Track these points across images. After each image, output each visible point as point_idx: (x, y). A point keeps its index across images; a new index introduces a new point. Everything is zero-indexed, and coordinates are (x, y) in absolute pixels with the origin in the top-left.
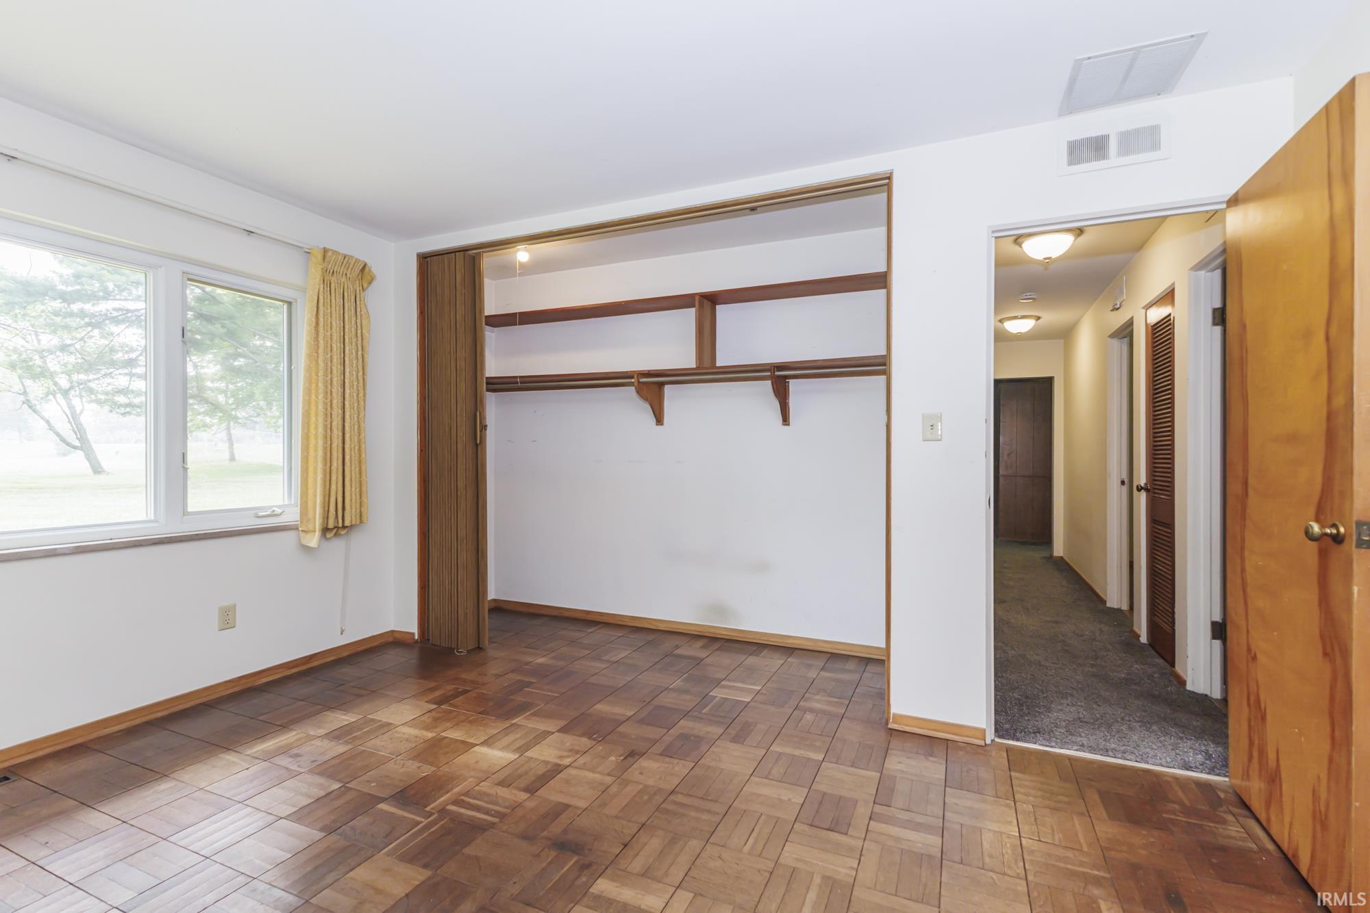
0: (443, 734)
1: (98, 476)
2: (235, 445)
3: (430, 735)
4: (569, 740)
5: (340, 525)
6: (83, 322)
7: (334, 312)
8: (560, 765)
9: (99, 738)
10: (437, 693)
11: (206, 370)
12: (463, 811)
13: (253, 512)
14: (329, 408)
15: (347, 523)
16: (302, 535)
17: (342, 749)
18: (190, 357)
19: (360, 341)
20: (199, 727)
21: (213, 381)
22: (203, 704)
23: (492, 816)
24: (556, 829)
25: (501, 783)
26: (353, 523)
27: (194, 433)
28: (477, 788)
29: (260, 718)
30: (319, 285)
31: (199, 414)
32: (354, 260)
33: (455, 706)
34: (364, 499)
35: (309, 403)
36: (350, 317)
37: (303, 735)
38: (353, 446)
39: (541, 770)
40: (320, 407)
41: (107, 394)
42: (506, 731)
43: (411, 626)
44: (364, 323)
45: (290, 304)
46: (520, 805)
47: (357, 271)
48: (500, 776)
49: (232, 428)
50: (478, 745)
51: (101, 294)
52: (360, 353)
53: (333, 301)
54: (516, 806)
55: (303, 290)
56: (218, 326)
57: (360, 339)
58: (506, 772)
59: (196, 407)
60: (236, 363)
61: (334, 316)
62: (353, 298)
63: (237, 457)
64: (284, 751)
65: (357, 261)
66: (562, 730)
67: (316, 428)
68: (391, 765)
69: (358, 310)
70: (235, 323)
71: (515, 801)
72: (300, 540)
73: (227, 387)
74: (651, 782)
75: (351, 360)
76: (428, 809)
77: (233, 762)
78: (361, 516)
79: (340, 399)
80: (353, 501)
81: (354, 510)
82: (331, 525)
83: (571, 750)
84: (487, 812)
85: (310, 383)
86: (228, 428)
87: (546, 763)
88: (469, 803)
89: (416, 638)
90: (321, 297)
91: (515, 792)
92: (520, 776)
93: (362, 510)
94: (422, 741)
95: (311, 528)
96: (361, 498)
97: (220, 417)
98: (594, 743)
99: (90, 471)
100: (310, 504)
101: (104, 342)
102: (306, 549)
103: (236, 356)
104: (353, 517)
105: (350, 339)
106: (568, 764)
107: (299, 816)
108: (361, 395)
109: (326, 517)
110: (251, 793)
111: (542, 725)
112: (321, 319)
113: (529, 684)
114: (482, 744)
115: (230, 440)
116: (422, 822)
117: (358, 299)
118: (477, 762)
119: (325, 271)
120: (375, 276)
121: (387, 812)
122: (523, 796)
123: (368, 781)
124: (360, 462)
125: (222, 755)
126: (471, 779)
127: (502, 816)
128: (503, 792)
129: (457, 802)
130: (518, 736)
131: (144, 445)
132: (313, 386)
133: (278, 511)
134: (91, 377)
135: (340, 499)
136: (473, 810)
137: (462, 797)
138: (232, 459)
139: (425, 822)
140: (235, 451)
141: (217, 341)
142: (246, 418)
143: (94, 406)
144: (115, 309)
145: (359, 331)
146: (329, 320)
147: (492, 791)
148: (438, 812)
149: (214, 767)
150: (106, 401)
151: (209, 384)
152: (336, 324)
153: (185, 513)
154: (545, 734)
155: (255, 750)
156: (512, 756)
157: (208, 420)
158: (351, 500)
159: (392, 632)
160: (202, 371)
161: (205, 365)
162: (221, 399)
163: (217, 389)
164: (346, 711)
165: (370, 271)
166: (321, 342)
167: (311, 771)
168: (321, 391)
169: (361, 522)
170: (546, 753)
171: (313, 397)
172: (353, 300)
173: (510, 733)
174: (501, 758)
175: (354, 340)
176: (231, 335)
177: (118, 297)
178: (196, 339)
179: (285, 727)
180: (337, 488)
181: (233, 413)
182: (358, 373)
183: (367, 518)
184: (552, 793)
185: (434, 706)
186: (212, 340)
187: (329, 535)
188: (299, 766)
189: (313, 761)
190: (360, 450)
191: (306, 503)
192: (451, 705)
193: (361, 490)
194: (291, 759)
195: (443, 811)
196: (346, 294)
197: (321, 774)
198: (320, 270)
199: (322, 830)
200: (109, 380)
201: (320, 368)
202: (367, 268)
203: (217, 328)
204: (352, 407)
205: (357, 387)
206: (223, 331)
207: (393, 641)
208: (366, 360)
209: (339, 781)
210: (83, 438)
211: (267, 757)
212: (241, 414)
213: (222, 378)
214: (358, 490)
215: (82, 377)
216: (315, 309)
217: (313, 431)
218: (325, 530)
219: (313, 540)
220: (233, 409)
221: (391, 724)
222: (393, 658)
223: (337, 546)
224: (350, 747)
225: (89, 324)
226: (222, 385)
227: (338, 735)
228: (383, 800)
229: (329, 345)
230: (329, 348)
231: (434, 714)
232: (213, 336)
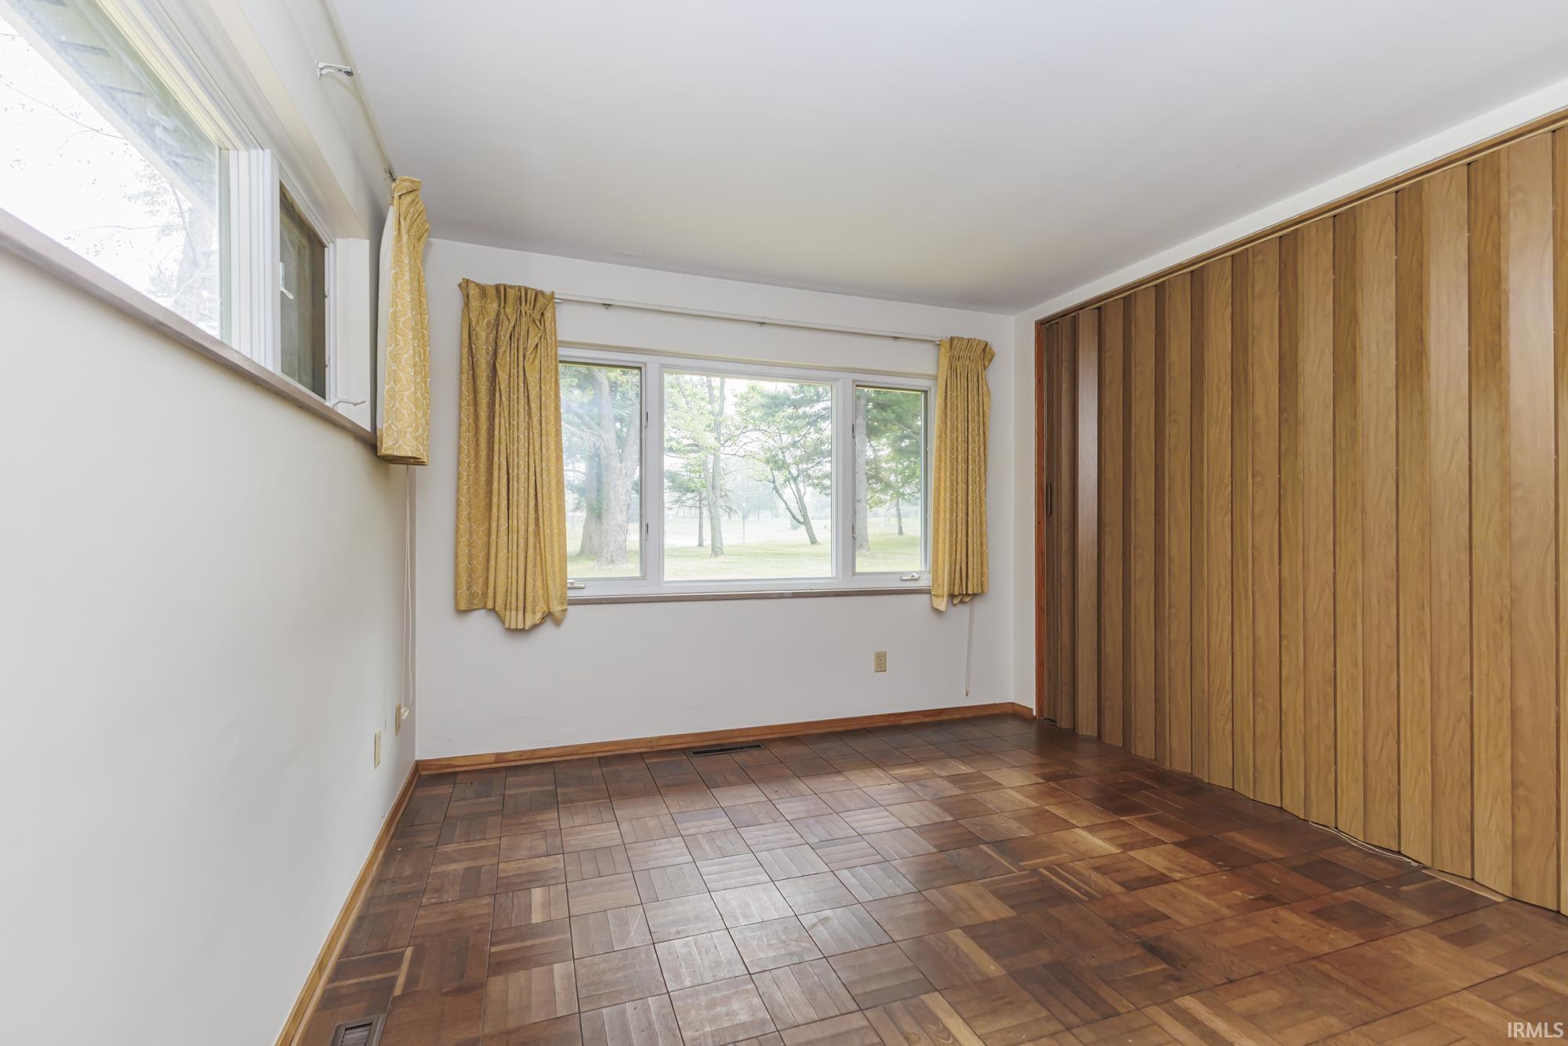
0: (1047, 808)
1: (813, 546)
2: (903, 520)
3: (1033, 804)
4: (1184, 856)
5: (964, 593)
6: (805, 423)
7: (959, 394)
8: (1167, 876)
9: (804, 735)
10: (1047, 770)
11: (881, 453)
12: (1054, 878)
13: (899, 576)
14: (955, 484)
15: (970, 592)
16: (934, 598)
17: (957, 791)
18: (870, 442)
19: (981, 419)
20: (862, 745)
21: (887, 462)
22: (864, 729)
23: (1081, 893)
24: (1150, 932)
25: (1097, 869)
26: (975, 592)
27: (874, 509)
28: (1070, 864)
29: (901, 750)
30: (947, 372)
31: (877, 492)
32: (976, 342)
33: (1062, 787)
34: (985, 569)
35: (939, 480)
36: (973, 397)
37: (928, 771)
38: (974, 519)
39: (1145, 873)
40: (948, 483)
41: (818, 478)
42: (1113, 825)
43: (1029, 700)
44: (985, 399)
45: (926, 392)
46: (1112, 895)
47: (979, 351)
48: (1098, 863)
49: (900, 504)
50: (1078, 827)
51: (815, 397)
52: (981, 429)
53: (959, 383)
54: (1107, 895)
55: (935, 378)
56: (890, 412)
57: (981, 416)
58: (1104, 861)
59: (874, 486)
60: (903, 445)
61: (959, 398)
62: (976, 377)
63: (904, 530)
64: (915, 779)
65: (980, 342)
66: (1175, 844)
67: (945, 502)
68: (996, 817)
69: (980, 389)
70: (902, 408)
71: (1108, 890)
72: (932, 603)
73: (897, 466)
74: (1287, 936)
75: (973, 437)
76: (1022, 864)
77: (881, 777)
78: (982, 586)
79: (964, 475)
80: (975, 571)
81: (975, 579)
82: (956, 593)
83: (1184, 867)
84: (1078, 889)
85: (940, 462)
86: (898, 504)
87: (1152, 869)
88: (1061, 874)
89: (1035, 714)
90: (948, 382)
91: (1110, 882)
92: (1118, 870)
93: (984, 580)
94: (1025, 807)
95: (940, 593)
96: (982, 568)
97: (891, 496)
98: (1216, 869)
99: (809, 542)
100: (940, 571)
101: (818, 436)
102: (937, 611)
103: (902, 438)
104: (975, 586)
105: (973, 417)
106: (1178, 879)
107: (922, 830)
108: (983, 469)
109: (952, 584)
110: (890, 802)
111: (1154, 832)
112: (949, 403)
113: (1147, 787)
114: (1083, 828)
115: (899, 517)
116: (1014, 872)
117: (980, 379)
118: (1075, 842)
119: (952, 358)
120: (995, 354)
121: (985, 852)
122: (1117, 888)
123: (975, 824)
124: (981, 534)
125: (874, 769)
126: (1066, 855)
127: (1091, 897)
128: (1097, 877)
129: (1048, 869)
130: (1124, 833)
131: (830, 521)
132: (943, 465)
133: (916, 576)
134: (810, 465)
135: (964, 568)
136: (1063, 881)
137: (1055, 867)
138: (901, 532)
139: (1017, 873)
140: (903, 525)
141: (889, 426)
142: (910, 494)
143: (811, 489)
144: (824, 409)
145: (981, 409)
146: (955, 403)
147: (1086, 873)
148: (1030, 870)
149: (869, 776)
150: (818, 485)
151: (884, 465)
152: (961, 404)
153: (854, 573)
154: (1157, 842)
155: (896, 772)
156: (1112, 849)
157: (882, 497)
158: (973, 569)
159: (1013, 703)
160: (879, 454)
161: (881, 448)
162: (892, 478)
163: (890, 469)
164: (965, 763)
165: (991, 349)
166: (949, 424)
167: (932, 801)
168: (948, 468)
169: (983, 593)
170: (1154, 859)
171: (943, 474)
172: (975, 380)
173: (1117, 827)
174: (1101, 846)
175: (976, 418)
176: (900, 419)
177: (825, 398)
178: (875, 426)
179: (917, 762)
180: (961, 558)
181: (901, 490)
182: (979, 449)
183: (988, 588)
184: (1153, 899)
185: (1042, 781)
186: (885, 426)
187: (956, 601)
188: (924, 794)
189: (935, 794)
190: (981, 522)
191: (937, 571)
192: (1058, 784)
193: (982, 561)
194: (918, 787)
195: (1034, 871)
196: (969, 376)
197: (940, 806)
198: (948, 357)
199: (935, 846)
200: (820, 467)
201: (948, 447)
202: (988, 348)
203: (890, 415)
204: (974, 482)
205: (979, 462)
206: (893, 416)
207: (1011, 713)
208: (987, 435)
209: (952, 815)
210: (805, 516)
211: (904, 780)
212: (907, 490)
213: (893, 459)
214: (979, 560)
215: (805, 466)
216: (944, 394)
217: (942, 505)
218: (952, 596)
219: (942, 604)
220: (900, 488)
221: (1000, 784)
222: (1011, 728)
223: (963, 611)
224: (962, 792)
225: (808, 424)
226: (893, 465)
227: (955, 779)
228: (985, 843)
229: (955, 426)
230: (955, 429)
231: (1040, 787)
232: (885, 422)
